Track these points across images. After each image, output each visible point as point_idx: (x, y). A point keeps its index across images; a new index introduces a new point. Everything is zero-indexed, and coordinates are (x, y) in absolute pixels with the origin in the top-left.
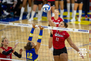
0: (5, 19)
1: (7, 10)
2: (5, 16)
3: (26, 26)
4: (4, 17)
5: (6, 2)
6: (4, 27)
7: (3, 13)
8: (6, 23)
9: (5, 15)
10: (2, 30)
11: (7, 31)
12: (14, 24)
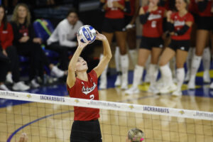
0: (55, 87)
1: (59, 64)
2: (55, 79)
3: (110, 108)
4: (51, 81)
5: (57, 43)
6: (51, 110)
7: (49, 71)
8: (58, 100)
9: (55, 76)
10: (45, 117)
11: (58, 119)
12: (77, 101)
